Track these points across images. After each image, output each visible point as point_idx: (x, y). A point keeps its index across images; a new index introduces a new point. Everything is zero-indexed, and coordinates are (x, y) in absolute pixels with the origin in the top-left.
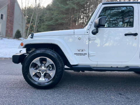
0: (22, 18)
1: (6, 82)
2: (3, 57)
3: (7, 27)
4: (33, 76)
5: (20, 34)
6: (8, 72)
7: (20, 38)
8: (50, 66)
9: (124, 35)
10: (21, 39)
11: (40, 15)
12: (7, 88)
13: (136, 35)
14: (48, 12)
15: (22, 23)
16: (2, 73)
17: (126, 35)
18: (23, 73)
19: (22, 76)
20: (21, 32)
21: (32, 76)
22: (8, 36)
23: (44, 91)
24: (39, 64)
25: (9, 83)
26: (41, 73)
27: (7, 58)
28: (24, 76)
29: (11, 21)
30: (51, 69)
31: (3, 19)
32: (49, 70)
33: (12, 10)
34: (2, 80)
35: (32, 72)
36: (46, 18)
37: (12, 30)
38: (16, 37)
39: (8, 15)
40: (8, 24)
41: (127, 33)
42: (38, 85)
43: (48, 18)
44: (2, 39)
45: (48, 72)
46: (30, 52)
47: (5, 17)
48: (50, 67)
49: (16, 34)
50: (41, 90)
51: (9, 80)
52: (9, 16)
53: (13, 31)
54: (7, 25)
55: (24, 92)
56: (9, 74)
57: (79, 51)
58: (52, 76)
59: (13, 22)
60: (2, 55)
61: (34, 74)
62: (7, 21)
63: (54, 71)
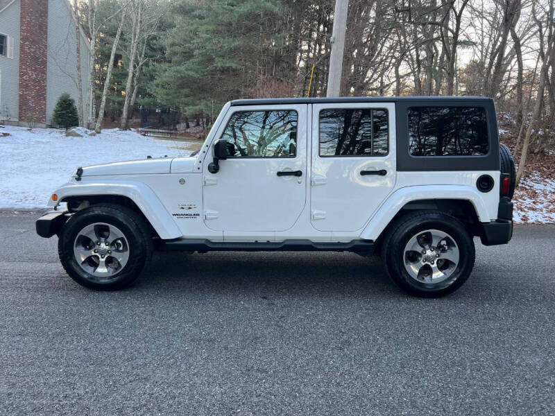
0: (78, 50)
1: (25, 278)
2: (16, 207)
3: (23, 86)
4: (83, 262)
5: (74, 111)
6: (29, 256)
7: (74, 129)
8: (119, 242)
9: (276, 174)
10: (78, 132)
11: (146, 36)
12: (29, 290)
13: (298, 174)
14: (179, 19)
15: (79, 69)
16: (16, 256)
17: (280, 174)
18: (60, 258)
19: (60, 265)
20: (77, 104)
21: (80, 264)
22: (29, 120)
23: (106, 294)
24: (94, 238)
25: (32, 280)
26: (100, 257)
27: (28, 211)
28: (63, 265)
29: (35, 59)
30: (121, 248)
31: (5, 55)
32: (117, 250)
33: (41, 16)
34: (17, 274)
35: (81, 255)
36: (172, 45)
37: (41, 95)
38: (59, 124)
39: (24, 39)
40: (26, 73)
41: (281, 171)
42: (89, 280)
43: (179, 45)
44: (5, 135)
45: (114, 254)
46: (78, 209)
47: (12, 45)
48: (119, 245)
49: (56, 111)
50: (100, 293)
51: (32, 273)
52: (28, 40)
53: (45, 99)
54: (21, 76)
55: (63, 296)
56: (31, 260)
57: (183, 208)
58: (123, 264)
59: (44, 63)
60: (11, 201)
61: (83, 260)
62: (22, 61)
63: (127, 254)
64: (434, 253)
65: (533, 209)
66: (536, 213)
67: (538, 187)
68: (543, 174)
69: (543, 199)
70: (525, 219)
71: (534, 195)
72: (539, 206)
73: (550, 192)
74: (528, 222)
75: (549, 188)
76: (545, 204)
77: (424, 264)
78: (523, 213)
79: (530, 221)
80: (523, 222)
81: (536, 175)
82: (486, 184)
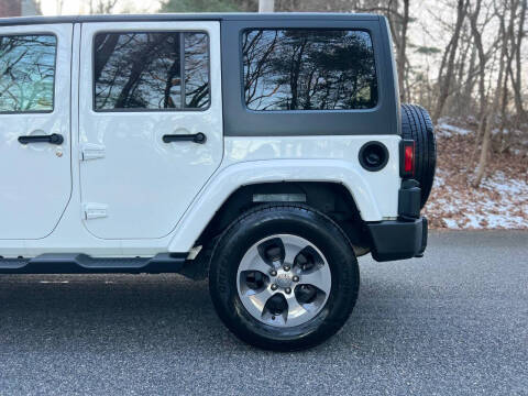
64: (290, 274)
65: (494, 213)
66: (498, 217)
67: (503, 188)
68: (507, 174)
69: (507, 201)
70: (484, 223)
71: (496, 196)
72: (501, 209)
73: (515, 193)
74: (488, 227)
75: (514, 189)
76: (509, 207)
77: (273, 293)
78: (482, 217)
79: (490, 226)
80: (481, 227)
81: (500, 175)
82: (376, 157)
